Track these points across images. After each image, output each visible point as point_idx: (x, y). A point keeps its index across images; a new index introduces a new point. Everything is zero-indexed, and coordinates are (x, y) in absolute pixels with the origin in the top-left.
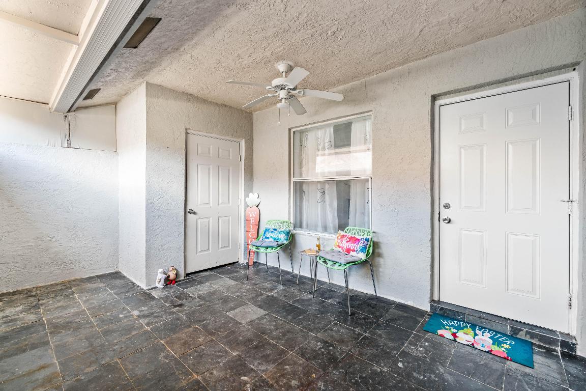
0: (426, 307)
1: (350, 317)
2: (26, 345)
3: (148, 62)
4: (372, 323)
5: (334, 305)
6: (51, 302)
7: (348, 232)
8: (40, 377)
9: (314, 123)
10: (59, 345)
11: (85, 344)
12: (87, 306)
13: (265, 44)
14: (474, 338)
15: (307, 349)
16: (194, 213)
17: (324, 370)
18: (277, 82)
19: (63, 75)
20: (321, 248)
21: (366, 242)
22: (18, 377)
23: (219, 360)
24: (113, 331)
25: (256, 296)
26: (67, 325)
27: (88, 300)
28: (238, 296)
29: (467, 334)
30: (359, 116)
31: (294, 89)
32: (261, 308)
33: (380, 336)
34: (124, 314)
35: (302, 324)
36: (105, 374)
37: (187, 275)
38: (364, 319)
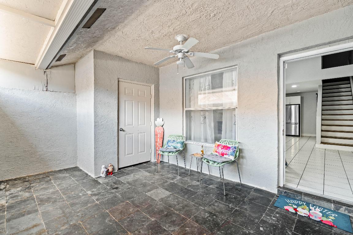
0: (275, 191)
1: (225, 197)
2: (25, 212)
3: (96, 37)
4: (239, 201)
5: (214, 189)
6: (38, 185)
7: (222, 142)
8: (34, 232)
9: (199, 73)
10: (44, 212)
11: (60, 211)
12: (59, 188)
13: (169, 24)
14: (309, 212)
15: (199, 217)
16: (124, 131)
17: (211, 231)
18: (176, 47)
19: (44, 47)
20: (204, 153)
21: (234, 149)
22: (21, 232)
23: (144, 223)
24: (77, 204)
25: (163, 183)
26: (48, 200)
27: (60, 184)
28: (152, 183)
29: (304, 209)
30: (228, 68)
31: (187, 52)
32: (167, 190)
33: (246, 209)
34: (82, 193)
35: (194, 201)
36: (73, 231)
37: (119, 169)
38: (235, 198)
